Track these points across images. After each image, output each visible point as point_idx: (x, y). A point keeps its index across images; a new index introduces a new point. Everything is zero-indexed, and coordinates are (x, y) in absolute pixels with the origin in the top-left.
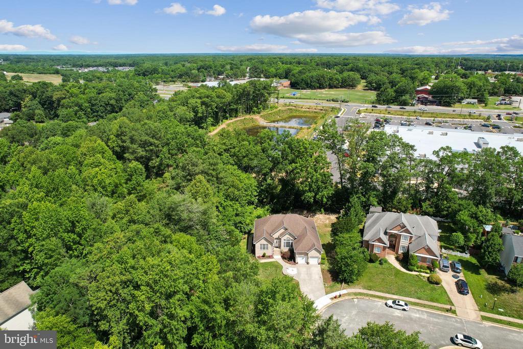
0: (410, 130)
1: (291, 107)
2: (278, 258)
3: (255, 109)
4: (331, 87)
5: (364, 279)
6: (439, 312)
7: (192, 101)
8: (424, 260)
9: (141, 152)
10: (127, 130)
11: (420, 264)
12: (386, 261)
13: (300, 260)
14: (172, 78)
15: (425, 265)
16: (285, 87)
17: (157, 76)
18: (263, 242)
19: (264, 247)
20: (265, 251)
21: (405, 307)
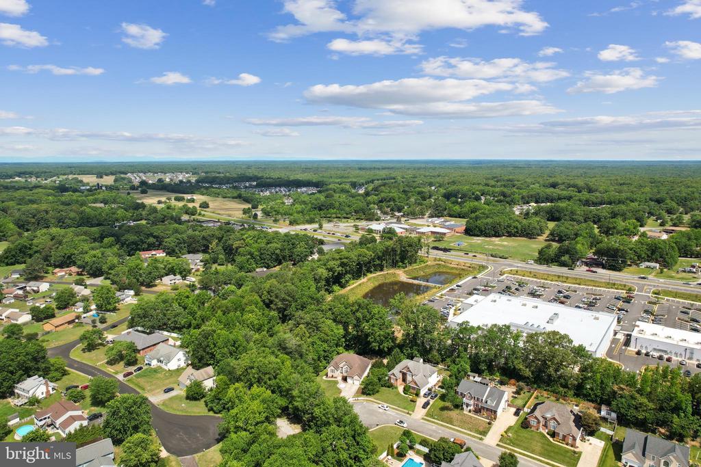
0: (510, 300)
1: (440, 262)
2: (339, 379)
3: (400, 264)
4: (510, 235)
5: (377, 395)
6: (403, 414)
7: (331, 264)
8: (414, 388)
9: (280, 305)
10: (274, 289)
11: (412, 391)
12: (396, 388)
13: (348, 380)
14: (347, 214)
15: (415, 392)
16: (457, 232)
17: (333, 211)
18: (332, 368)
19: (332, 371)
20: (333, 374)
21: (387, 409)
